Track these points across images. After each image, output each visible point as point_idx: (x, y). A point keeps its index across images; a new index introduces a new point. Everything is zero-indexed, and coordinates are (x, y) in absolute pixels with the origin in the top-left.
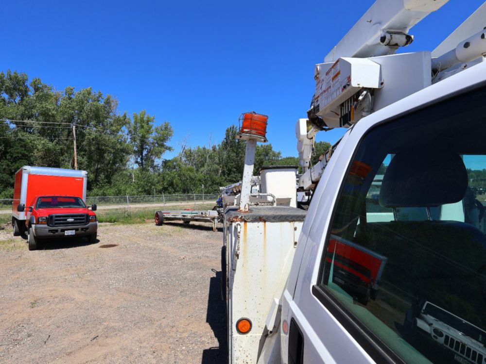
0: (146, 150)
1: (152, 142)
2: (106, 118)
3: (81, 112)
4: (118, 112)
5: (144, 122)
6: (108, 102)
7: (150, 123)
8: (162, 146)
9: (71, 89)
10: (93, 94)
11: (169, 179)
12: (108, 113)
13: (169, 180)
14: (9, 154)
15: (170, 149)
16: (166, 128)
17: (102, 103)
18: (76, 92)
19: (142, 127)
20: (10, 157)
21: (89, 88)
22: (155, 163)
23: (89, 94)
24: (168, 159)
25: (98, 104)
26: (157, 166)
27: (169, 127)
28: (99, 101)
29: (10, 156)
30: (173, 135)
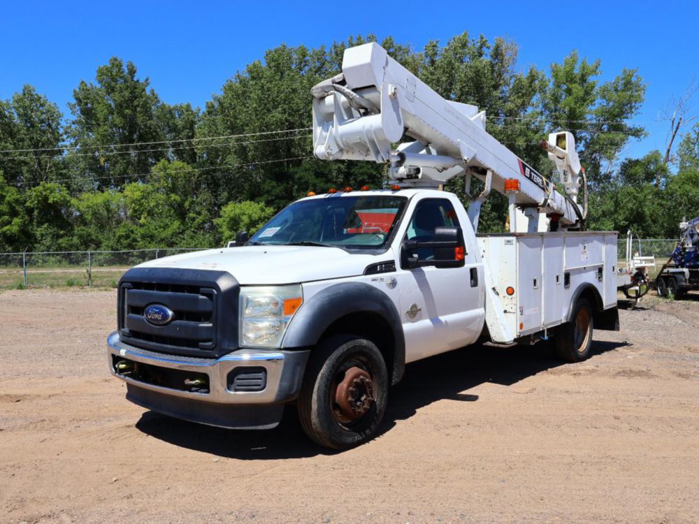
0: (583, 142)
1: (594, 122)
2: (496, 87)
3: (451, 84)
4: (518, 70)
5: (572, 81)
6: (497, 54)
7: (591, 79)
8: (618, 128)
9: (434, 46)
10: (470, 45)
11: (630, 205)
12: (500, 75)
13: (632, 209)
14: (353, 177)
15: (636, 133)
16: (628, 84)
17: (486, 59)
18: (441, 48)
19: (569, 92)
20: (353, 182)
21: (463, 34)
22: (603, 171)
23: (464, 45)
24: (634, 158)
25: (478, 63)
26: (608, 177)
27: (634, 80)
28: (481, 55)
29: (354, 179)
30: (643, 97)
